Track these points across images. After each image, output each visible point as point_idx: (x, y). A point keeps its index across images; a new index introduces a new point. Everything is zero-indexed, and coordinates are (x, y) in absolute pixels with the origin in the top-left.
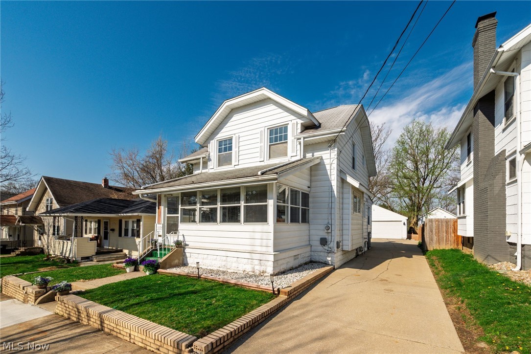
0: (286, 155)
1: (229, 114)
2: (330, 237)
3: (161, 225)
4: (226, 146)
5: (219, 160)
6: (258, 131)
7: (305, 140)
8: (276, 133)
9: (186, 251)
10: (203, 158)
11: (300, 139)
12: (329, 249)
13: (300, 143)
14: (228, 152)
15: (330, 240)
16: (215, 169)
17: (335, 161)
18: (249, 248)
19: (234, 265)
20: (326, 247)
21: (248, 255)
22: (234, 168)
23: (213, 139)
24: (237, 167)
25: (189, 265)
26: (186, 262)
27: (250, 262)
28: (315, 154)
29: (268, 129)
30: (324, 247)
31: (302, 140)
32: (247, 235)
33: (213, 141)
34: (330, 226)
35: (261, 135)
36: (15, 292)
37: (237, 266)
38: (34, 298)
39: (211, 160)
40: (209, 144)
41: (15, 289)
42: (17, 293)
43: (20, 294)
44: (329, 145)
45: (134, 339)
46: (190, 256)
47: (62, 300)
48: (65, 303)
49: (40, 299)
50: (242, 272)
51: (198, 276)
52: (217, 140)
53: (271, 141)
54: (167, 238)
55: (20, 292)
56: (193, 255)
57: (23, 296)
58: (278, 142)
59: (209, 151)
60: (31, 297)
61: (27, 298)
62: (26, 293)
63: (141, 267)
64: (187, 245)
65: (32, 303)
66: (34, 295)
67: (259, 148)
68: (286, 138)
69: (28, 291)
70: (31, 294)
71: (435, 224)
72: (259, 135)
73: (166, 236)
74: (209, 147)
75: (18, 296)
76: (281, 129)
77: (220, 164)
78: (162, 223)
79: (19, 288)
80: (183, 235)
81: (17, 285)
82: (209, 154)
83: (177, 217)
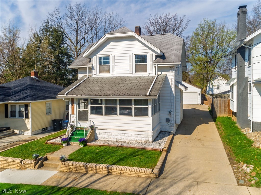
1: (106, 40)
2: (171, 118)
3: (75, 116)
4: (104, 61)
5: (100, 69)
6: (128, 55)
7: (158, 66)
8: (140, 58)
9: (96, 131)
10: (89, 67)
11: (156, 65)
12: (171, 125)
13: (155, 67)
14: (106, 65)
15: (171, 120)
16: (97, 74)
17: (174, 78)
18: (138, 129)
20: (169, 124)
22: (111, 76)
24: (114, 75)
25: (99, 139)
26: (96, 137)
27: (139, 136)
28: (163, 72)
29: (134, 55)
30: (168, 123)
31: (157, 66)
33: (95, 56)
34: (171, 112)
36: (8, 165)
37: (131, 139)
38: (34, 166)
39: (94, 69)
40: (93, 58)
41: (6, 163)
42: (10, 165)
43: (15, 165)
44: (170, 68)
45: (123, 174)
46: (99, 134)
47: (66, 164)
48: (68, 165)
49: (37, 166)
50: (134, 141)
51: (117, 145)
52: (98, 56)
53: (136, 62)
54: (79, 123)
55: (15, 164)
56: (101, 134)
57: (20, 166)
58: (141, 64)
59: (92, 62)
60: (30, 166)
61: (24, 167)
62: (23, 164)
63: (72, 142)
64: (96, 128)
65: (31, 169)
66: (34, 165)
67: (129, 65)
68: (146, 61)
69: (27, 162)
70: (30, 164)
71: (219, 102)
72: (129, 58)
73: (78, 122)
74: (93, 60)
75: (11, 166)
76: (142, 56)
77: (100, 72)
78: (76, 114)
79: (13, 162)
80: (93, 122)
81: (11, 161)
82: (93, 65)
83: (87, 110)
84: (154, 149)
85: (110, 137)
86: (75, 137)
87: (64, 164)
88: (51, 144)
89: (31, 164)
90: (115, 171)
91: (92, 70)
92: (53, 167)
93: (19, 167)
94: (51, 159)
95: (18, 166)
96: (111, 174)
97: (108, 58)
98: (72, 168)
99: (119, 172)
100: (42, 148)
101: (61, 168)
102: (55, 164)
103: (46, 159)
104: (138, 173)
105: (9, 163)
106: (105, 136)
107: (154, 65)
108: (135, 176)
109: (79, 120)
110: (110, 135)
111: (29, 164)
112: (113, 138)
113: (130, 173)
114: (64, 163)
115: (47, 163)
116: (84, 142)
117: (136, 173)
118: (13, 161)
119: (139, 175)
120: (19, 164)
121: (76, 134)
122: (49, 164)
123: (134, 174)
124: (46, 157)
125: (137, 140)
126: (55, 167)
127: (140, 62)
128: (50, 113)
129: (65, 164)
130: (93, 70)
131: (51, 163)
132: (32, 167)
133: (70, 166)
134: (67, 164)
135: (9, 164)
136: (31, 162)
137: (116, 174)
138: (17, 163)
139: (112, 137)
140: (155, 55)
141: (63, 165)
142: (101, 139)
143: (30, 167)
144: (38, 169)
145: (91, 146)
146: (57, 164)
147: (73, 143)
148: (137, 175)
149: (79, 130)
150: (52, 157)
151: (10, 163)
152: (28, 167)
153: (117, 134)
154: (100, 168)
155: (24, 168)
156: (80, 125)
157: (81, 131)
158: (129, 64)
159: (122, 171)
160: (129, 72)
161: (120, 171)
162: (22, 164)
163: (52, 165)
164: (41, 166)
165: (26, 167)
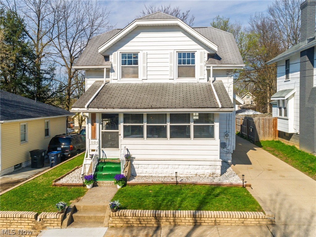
0: (193, 76)
2: (228, 142)
3: (98, 140)
4: (130, 60)
5: (122, 72)
6: (168, 52)
7: (213, 68)
8: (184, 57)
9: (133, 163)
10: (106, 68)
11: (210, 67)
12: (228, 151)
13: (208, 71)
14: (133, 65)
15: (228, 144)
16: (119, 79)
17: (232, 86)
22: (141, 82)
23: (116, 51)
24: (145, 81)
25: (138, 175)
26: (133, 173)
27: (201, 168)
28: (216, 78)
29: (177, 52)
30: (224, 149)
31: (211, 68)
33: (116, 52)
34: (228, 133)
35: (171, 57)
36: (8, 224)
37: (189, 172)
38: (60, 222)
39: (114, 72)
40: (112, 54)
41: (6, 221)
42: (13, 224)
43: (22, 224)
44: (227, 73)
45: (220, 222)
46: (138, 167)
47: (122, 214)
48: (126, 216)
49: (66, 221)
50: (194, 176)
51: (176, 182)
52: (120, 52)
53: (180, 62)
54: (103, 152)
55: (22, 221)
56: (142, 166)
57: (33, 224)
58: (186, 65)
59: (110, 61)
60: (53, 222)
61: (42, 225)
62: (40, 220)
63: (100, 181)
64: (133, 158)
65: (55, 227)
66: (60, 220)
67: (169, 67)
68: (193, 62)
69: (47, 217)
70: (53, 220)
71: (262, 121)
72: (168, 56)
73: (101, 150)
74: (112, 57)
75: (16, 226)
76: (189, 54)
77: (123, 76)
78: (98, 138)
79: (20, 219)
80: (127, 149)
81: (15, 217)
82: (112, 65)
83: (118, 132)
84: (233, 184)
85: (155, 170)
86: (103, 174)
87: (117, 215)
88: (63, 186)
89: (55, 220)
90: (207, 219)
91: (110, 73)
92: (91, 222)
93: (31, 227)
94: (83, 210)
95: (30, 224)
96: (200, 225)
97: (136, 55)
98: (133, 220)
99: (212, 221)
100: (54, 193)
101: (111, 222)
102: (95, 217)
103: (75, 210)
104: (243, 220)
105: (12, 221)
106: (148, 170)
107: (207, 67)
108: (238, 225)
109: (102, 147)
110: (156, 168)
111: (51, 220)
112: (160, 173)
113: (231, 220)
114: (117, 213)
115: (81, 216)
116: (122, 180)
117: (240, 219)
118: (19, 216)
119: (245, 222)
120: (31, 222)
121: (102, 169)
122: (84, 217)
123: (237, 222)
124: (75, 207)
125: (198, 174)
126: (99, 222)
127: (184, 63)
128: (25, 140)
129: (120, 214)
130: (112, 72)
131: (88, 215)
132: (57, 224)
133: (129, 218)
134: (124, 215)
135: (11, 223)
136: (55, 215)
137: (207, 224)
138: (27, 219)
139: (158, 171)
140: (208, 53)
141: (115, 216)
142: (141, 175)
143: (53, 225)
144: (67, 226)
145: (134, 185)
146: (98, 216)
147: (102, 183)
148: (241, 223)
149: (105, 163)
150: (85, 206)
151: (14, 220)
152: (49, 225)
153: (167, 166)
154: (181, 217)
155: (40, 227)
156: (105, 155)
157: (108, 164)
158: (168, 64)
159: (217, 219)
160: (169, 77)
161: (214, 219)
162: (38, 220)
163: (90, 218)
164: (71, 221)
165: (45, 225)
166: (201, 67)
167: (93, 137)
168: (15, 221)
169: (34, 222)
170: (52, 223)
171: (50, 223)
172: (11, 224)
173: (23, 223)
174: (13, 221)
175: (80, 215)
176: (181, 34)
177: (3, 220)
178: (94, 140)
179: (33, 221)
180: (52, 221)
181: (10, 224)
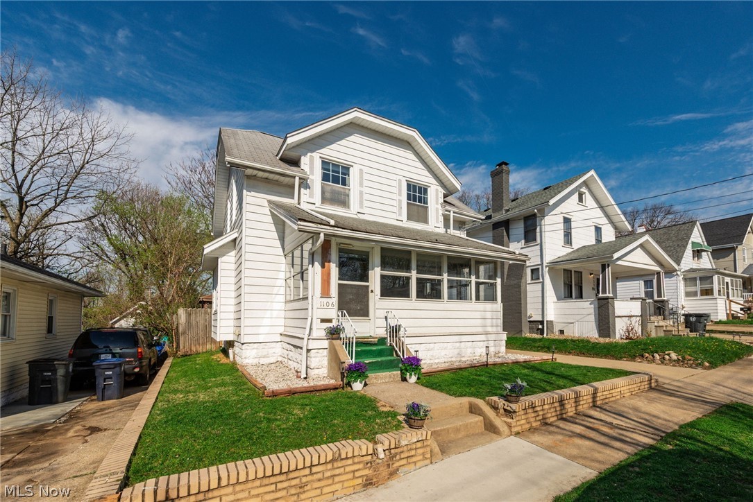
0: (426, 221)
3: (333, 300)
4: (336, 174)
8: (414, 191)
10: (300, 178)
11: (449, 211)
16: (317, 205)
18: (480, 330)
19: (469, 351)
21: (483, 337)
29: (406, 181)
31: (451, 214)
32: (478, 315)
33: (314, 155)
35: (400, 186)
36: (293, 491)
38: (429, 449)
39: (309, 188)
40: (305, 156)
41: (285, 485)
42: (308, 487)
43: (337, 479)
48: (535, 407)
51: (485, 363)
52: (320, 157)
53: (409, 198)
55: (337, 472)
57: (366, 472)
58: (417, 203)
59: (302, 168)
60: (413, 453)
61: (389, 466)
62: (385, 456)
63: (371, 375)
65: (419, 464)
66: (429, 443)
68: (426, 200)
69: (402, 443)
70: (414, 446)
74: (305, 161)
76: (420, 188)
77: (323, 200)
78: (334, 296)
79: (329, 466)
81: (315, 462)
83: (368, 286)
86: (367, 362)
87: (524, 407)
89: (420, 446)
91: (302, 190)
93: (360, 481)
95: (357, 474)
105: (304, 480)
107: (446, 211)
111: (409, 447)
114: (523, 404)
115: (441, 430)
118: (329, 458)
120: (361, 466)
127: (415, 200)
129: (527, 405)
130: (305, 189)
132: (423, 454)
133: (539, 409)
134: (532, 404)
135: (302, 485)
136: (419, 433)
138: (350, 461)
139: (434, 354)
140: (443, 191)
141: (522, 409)
143: (414, 459)
144: (442, 455)
151: (311, 474)
152: (404, 461)
153: (445, 345)
155: (384, 474)
160: (395, 216)
162: (380, 456)
165: (395, 465)
166: (437, 209)
167: (325, 293)
168: (316, 477)
169: (369, 465)
170: (412, 456)
171: (408, 457)
172: (301, 490)
173: (339, 475)
174: (309, 478)
175: (439, 428)
176: (411, 156)
177: (276, 483)
178: (325, 300)
179: (367, 464)
180: (411, 449)
181: (299, 490)
